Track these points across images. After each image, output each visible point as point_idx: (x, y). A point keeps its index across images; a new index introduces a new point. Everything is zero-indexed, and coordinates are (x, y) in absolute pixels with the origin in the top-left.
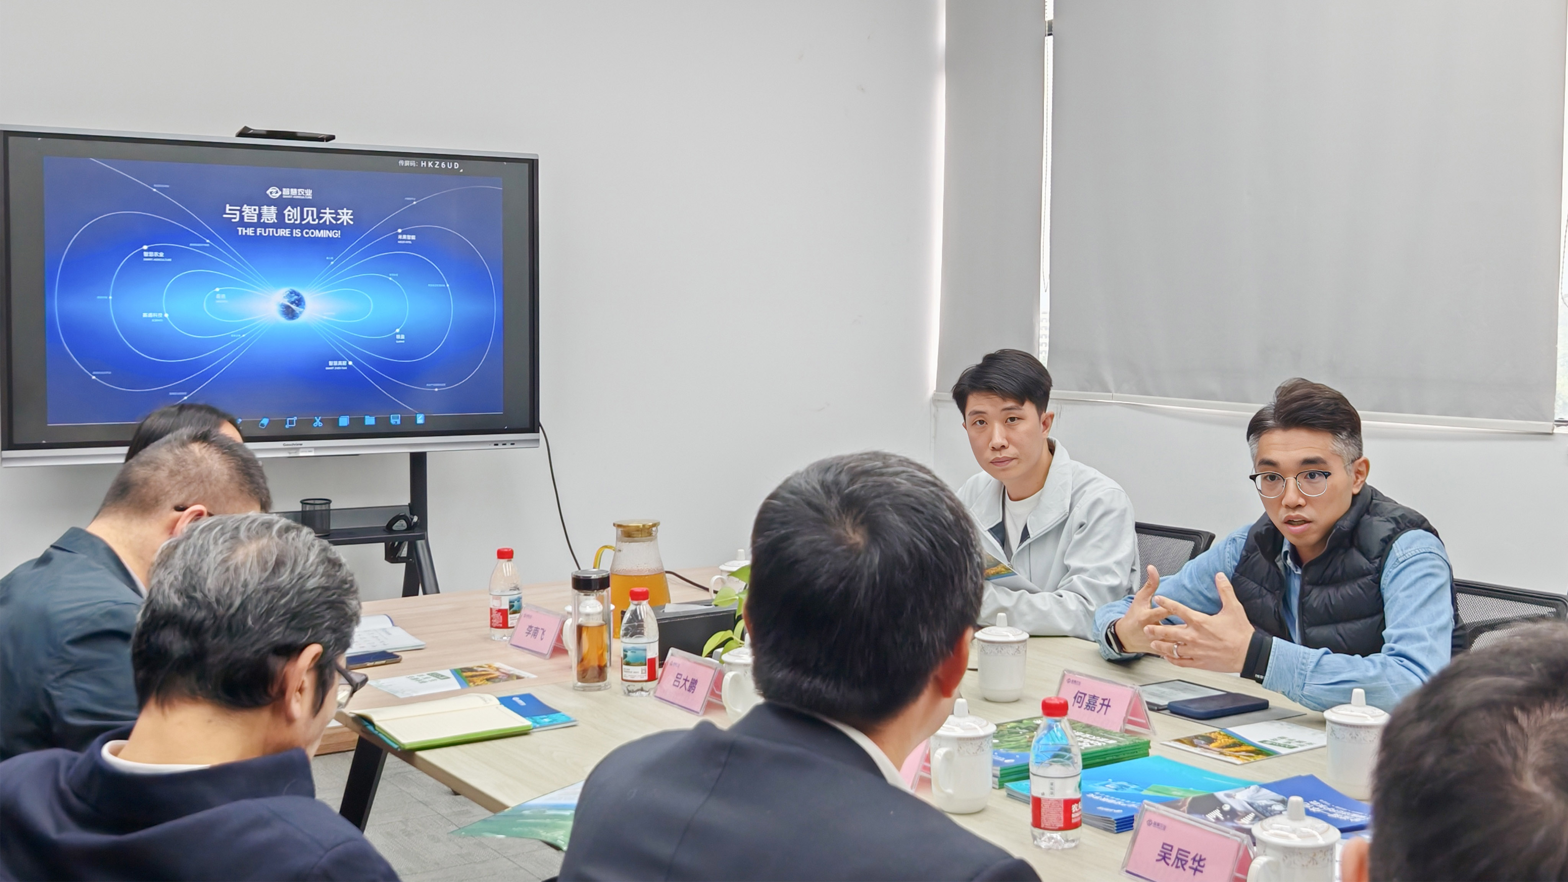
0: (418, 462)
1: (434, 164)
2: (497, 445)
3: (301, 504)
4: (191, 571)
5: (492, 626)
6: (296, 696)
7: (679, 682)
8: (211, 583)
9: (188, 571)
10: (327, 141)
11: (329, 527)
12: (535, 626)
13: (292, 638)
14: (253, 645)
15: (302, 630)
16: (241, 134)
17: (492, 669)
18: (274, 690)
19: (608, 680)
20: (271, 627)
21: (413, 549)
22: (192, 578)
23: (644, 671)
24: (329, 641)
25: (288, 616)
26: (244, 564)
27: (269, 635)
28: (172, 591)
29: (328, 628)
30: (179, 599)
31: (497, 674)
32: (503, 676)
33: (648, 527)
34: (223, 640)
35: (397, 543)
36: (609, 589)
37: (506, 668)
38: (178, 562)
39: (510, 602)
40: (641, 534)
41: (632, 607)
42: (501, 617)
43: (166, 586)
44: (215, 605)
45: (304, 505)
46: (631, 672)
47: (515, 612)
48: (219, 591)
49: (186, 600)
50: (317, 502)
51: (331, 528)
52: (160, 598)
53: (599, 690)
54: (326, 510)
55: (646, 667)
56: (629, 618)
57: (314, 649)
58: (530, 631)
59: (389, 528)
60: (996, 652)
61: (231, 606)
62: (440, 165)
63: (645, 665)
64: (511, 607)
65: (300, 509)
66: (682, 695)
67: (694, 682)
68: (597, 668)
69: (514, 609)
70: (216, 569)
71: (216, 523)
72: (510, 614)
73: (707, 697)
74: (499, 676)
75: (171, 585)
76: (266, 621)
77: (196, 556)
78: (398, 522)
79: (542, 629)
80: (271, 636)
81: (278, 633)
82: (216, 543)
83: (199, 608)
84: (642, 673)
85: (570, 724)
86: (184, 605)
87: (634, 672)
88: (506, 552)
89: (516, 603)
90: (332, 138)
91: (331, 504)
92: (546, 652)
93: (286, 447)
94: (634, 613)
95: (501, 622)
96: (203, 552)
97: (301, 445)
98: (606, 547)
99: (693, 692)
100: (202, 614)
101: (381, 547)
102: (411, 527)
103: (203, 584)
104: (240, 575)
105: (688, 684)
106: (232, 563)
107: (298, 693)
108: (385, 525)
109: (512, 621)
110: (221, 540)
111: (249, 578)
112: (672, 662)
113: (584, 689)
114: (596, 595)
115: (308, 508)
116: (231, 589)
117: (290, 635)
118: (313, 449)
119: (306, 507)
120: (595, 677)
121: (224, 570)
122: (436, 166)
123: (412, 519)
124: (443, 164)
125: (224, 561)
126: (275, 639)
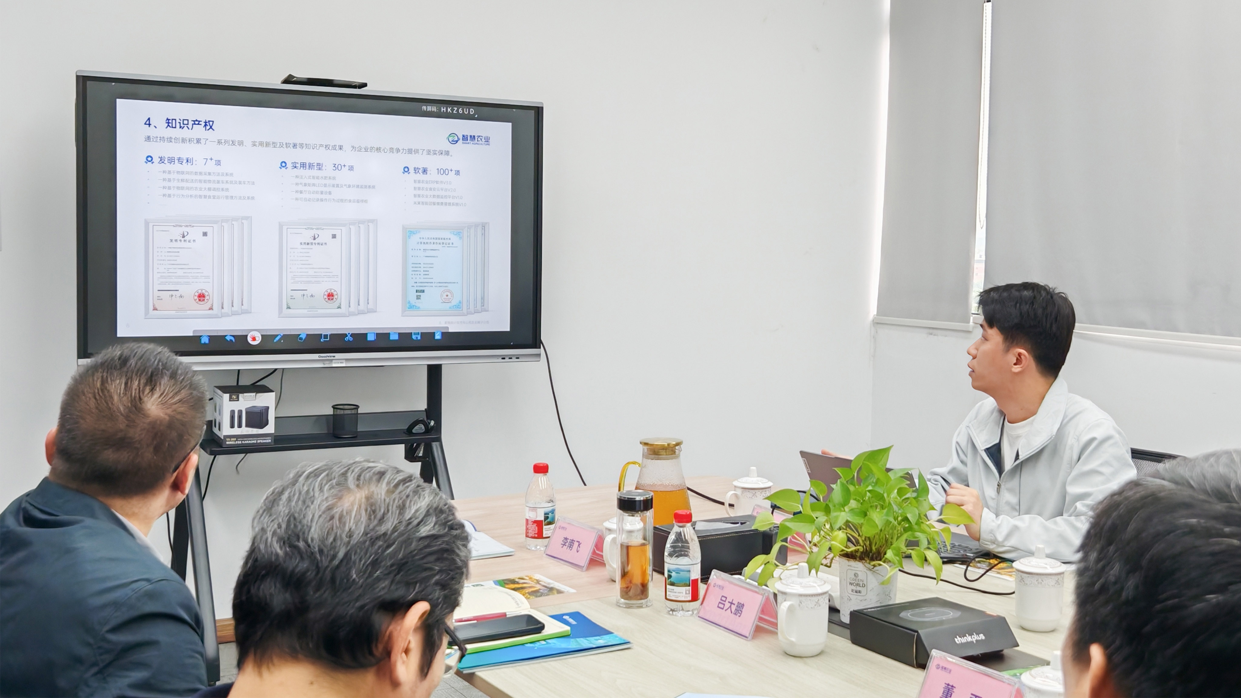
0: (434, 373)
1: (453, 110)
2: (504, 358)
3: (332, 409)
4: (295, 519)
5: (527, 536)
6: (401, 657)
7: (724, 605)
8: (315, 533)
9: (292, 519)
10: (359, 88)
11: (357, 429)
12: (570, 538)
13: (399, 593)
14: (357, 600)
15: (409, 584)
16: (286, 81)
17: (533, 581)
18: (379, 650)
19: (649, 597)
20: (378, 579)
21: (429, 451)
22: (295, 526)
23: (688, 592)
24: (438, 599)
25: (394, 568)
26: (349, 512)
27: (374, 589)
28: (275, 539)
29: (437, 583)
30: (281, 548)
31: (538, 587)
32: (544, 590)
33: (673, 446)
34: (326, 594)
35: (415, 444)
36: (653, 509)
37: (546, 580)
38: (282, 508)
39: (545, 514)
40: (666, 453)
41: (676, 529)
42: (537, 528)
43: (269, 535)
44: (318, 556)
45: (335, 410)
46: (676, 592)
47: (550, 523)
48: (323, 540)
49: (288, 549)
50: (346, 407)
51: (358, 430)
52: (262, 547)
53: (641, 607)
54: (354, 414)
55: (690, 588)
56: (674, 539)
57: (422, 607)
58: (566, 543)
59: (409, 431)
60: (1036, 583)
61: (334, 557)
62: (458, 111)
63: (689, 586)
64: (546, 518)
65: (332, 413)
66: (726, 617)
67: (741, 606)
68: (640, 586)
69: (548, 520)
70: (320, 516)
71: (323, 468)
72: (545, 525)
73: (755, 622)
74: (540, 589)
75: (274, 533)
76: (370, 575)
77: (300, 502)
78: (418, 426)
79: (577, 541)
80: (378, 590)
81: (383, 588)
82: (321, 489)
83: (302, 558)
84: (686, 593)
85: (624, 645)
86: (286, 554)
87: (678, 593)
88: (541, 467)
89: (550, 515)
90: (364, 85)
91: (359, 409)
92: (582, 565)
93: (321, 358)
94: (679, 535)
95: (536, 532)
96: (307, 500)
97: (334, 357)
98: (628, 463)
99: (739, 616)
100: (304, 565)
101: (402, 447)
102: (428, 430)
103: (306, 532)
104: (345, 524)
105: (734, 608)
106: (337, 511)
107: (404, 654)
108: (406, 428)
109: (547, 532)
110: (327, 487)
111: (353, 528)
112: (715, 584)
113: (629, 607)
114: (640, 516)
115: (339, 412)
116: (335, 540)
117: (397, 589)
118: (344, 361)
119: (337, 411)
120: (638, 595)
121: (328, 518)
122: (454, 112)
123: (429, 423)
124: (460, 110)
125: (329, 508)
126: (382, 593)
